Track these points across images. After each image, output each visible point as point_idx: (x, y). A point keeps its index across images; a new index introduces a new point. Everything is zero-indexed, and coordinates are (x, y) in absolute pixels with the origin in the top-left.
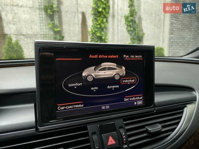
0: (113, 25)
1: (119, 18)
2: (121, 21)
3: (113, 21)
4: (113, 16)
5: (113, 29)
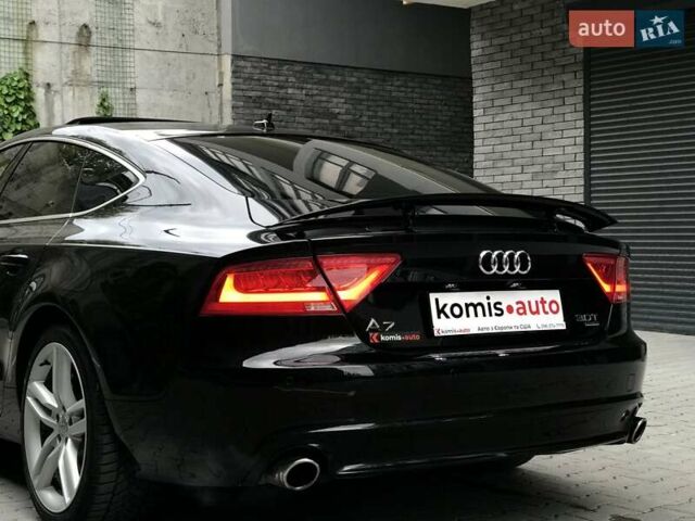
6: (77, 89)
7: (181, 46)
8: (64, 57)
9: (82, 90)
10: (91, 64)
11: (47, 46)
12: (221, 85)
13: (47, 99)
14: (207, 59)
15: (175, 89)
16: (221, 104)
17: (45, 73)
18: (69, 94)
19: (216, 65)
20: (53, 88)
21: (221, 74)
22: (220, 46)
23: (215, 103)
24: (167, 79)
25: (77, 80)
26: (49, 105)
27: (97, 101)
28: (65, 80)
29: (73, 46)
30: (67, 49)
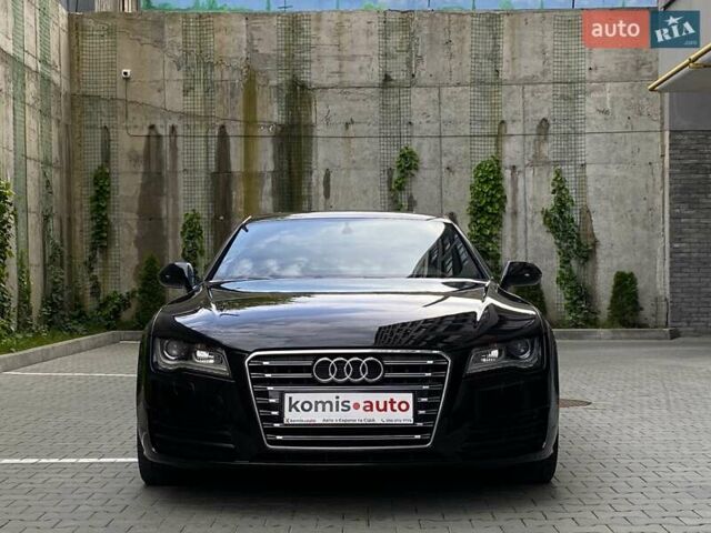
0: (514, 229)
1: (530, 216)
2: (533, 222)
3: (515, 224)
4: (515, 214)
5: (514, 237)
6: (536, 169)
7: (627, 127)
8: (527, 146)
9: (541, 170)
10: (548, 150)
11: (512, 138)
12: (663, 156)
13: (513, 178)
14: (651, 135)
15: (620, 161)
16: (663, 172)
17: (511, 159)
18: (530, 173)
19: (659, 140)
20: (518, 169)
21: (663, 147)
22: (663, 124)
23: (658, 170)
24: (615, 154)
25: (537, 161)
26: (514, 182)
27: (553, 176)
28: (527, 162)
29: (534, 137)
30: (528, 139)
